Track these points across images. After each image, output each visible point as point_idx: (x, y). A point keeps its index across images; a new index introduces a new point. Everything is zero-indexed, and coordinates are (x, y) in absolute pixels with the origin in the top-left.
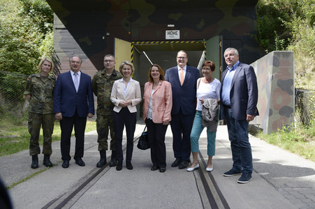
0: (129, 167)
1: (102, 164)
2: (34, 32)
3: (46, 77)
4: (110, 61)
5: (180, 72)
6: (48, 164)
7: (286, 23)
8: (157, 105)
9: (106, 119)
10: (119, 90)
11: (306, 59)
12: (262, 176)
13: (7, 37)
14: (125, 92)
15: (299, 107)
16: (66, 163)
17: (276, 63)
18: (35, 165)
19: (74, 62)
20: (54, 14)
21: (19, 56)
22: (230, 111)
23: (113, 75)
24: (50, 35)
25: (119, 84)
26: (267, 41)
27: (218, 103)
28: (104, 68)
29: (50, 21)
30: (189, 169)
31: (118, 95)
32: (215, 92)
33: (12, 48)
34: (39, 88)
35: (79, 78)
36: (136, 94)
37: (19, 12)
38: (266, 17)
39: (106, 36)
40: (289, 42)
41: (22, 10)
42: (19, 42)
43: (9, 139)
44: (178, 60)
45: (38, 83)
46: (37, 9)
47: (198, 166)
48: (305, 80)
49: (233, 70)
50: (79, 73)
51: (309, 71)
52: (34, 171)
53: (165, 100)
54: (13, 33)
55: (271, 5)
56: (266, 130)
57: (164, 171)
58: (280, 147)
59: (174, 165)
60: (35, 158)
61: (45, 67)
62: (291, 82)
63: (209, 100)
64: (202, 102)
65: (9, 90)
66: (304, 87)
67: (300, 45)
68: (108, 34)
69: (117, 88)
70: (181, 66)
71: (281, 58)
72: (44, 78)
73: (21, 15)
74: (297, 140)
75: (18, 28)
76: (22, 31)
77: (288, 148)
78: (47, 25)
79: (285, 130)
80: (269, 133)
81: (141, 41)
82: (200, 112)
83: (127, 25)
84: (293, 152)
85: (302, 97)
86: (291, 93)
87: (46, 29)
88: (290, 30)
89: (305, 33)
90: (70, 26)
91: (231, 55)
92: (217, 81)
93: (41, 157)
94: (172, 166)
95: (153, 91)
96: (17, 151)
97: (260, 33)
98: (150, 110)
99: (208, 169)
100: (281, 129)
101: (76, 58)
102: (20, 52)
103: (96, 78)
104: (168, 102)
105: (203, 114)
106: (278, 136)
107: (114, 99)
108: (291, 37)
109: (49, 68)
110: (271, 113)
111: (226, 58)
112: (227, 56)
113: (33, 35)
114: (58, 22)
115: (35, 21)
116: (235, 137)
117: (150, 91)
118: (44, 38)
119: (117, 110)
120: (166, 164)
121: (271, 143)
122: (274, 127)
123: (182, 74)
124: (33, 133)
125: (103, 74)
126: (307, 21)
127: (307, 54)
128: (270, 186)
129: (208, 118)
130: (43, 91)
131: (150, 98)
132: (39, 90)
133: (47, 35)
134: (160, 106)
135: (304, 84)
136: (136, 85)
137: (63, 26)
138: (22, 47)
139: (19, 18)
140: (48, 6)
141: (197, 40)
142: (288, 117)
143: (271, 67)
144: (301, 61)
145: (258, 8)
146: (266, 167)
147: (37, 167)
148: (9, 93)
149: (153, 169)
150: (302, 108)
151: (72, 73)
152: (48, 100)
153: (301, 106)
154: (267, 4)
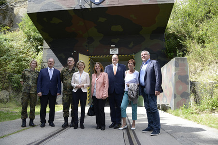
0: (82, 127)
1: (66, 126)
2: (32, 51)
3: (34, 71)
4: (71, 61)
5: (114, 68)
6: (32, 125)
7: (183, 42)
8: (99, 87)
9: (68, 97)
10: (76, 78)
11: (197, 64)
12: (167, 132)
13: (17, 54)
14: (80, 79)
15: (193, 93)
16: (43, 124)
17: (177, 65)
18: (24, 125)
19: (50, 62)
20: (44, 41)
21: (22, 65)
22: (145, 89)
23: (73, 70)
24: (41, 53)
25: (76, 75)
26: (172, 54)
27: (138, 86)
28: (68, 65)
29: (42, 45)
30: (120, 129)
31: (75, 81)
32: (136, 79)
33: (19, 61)
34: (29, 77)
35: (52, 71)
36: (86, 81)
37: (25, 40)
38: (171, 40)
39: (74, 53)
40: (185, 54)
41: (26, 39)
42: (23, 57)
43: (12, 113)
44: (112, 59)
45: (28, 74)
46: (35, 38)
47: (126, 126)
48: (197, 76)
49: (146, 64)
50: (53, 69)
51: (198, 71)
52: (23, 128)
53: (104, 84)
54: (20, 52)
55: (174, 33)
56: (173, 108)
57: (104, 129)
58: (181, 117)
59: (111, 127)
60: (24, 121)
61: (32, 64)
62: (187, 77)
63: (132, 84)
64: (128, 86)
65: (15, 85)
66: (196, 80)
67: (192, 55)
68: (75, 52)
69: (75, 77)
70: (114, 63)
71: (180, 62)
72: (32, 71)
73: (25, 42)
74: (193, 113)
75: (23, 49)
76: (25, 51)
77: (186, 118)
78: (39, 47)
79: (185, 107)
80: (175, 109)
81: (95, 55)
82: (127, 92)
83: (86, 46)
84: (190, 120)
85: (195, 86)
86: (187, 83)
87: (39, 50)
88: (185, 46)
89: (195, 48)
90: (53, 47)
91: (145, 54)
92: (136, 72)
93: (28, 120)
94: (110, 127)
95: (97, 79)
96: (16, 119)
97: (168, 49)
98: (95, 91)
99: (132, 128)
100: (182, 107)
101: (51, 60)
102: (23, 63)
103: (63, 72)
104: (105, 85)
105: (129, 93)
106: (180, 111)
107: (73, 84)
108: (186, 51)
109: (35, 65)
110: (175, 97)
111: (142, 57)
112: (142, 55)
113: (31, 53)
114: (46, 45)
115: (33, 45)
116: (149, 106)
117: (95, 79)
118: (37, 54)
119: (75, 91)
120: (105, 125)
121: (176, 115)
122: (178, 106)
123: (115, 68)
124: (23, 104)
125: (67, 69)
126: (195, 41)
127: (197, 61)
128: (172, 137)
129: (132, 96)
130: (31, 79)
131: (94, 83)
132: (28, 78)
133: (39, 53)
134: (100, 88)
135: (196, 79)
136: (87, 75)
137: (49, 48)
138: (24, 60)
139: (24, 44)
140: (41, 36)
141: (129, 54)
142: (187, 99)
143: (173, 68)
144: (193, 64)
145: (166, 35)
146: (170, 127)
147: (25, 126)
148: (16, 87)
149: (97, 128)
150: (195, 93)
151: (49, 68)
152: (34, 85)
153: (194, 92)
154: (171, 32)
